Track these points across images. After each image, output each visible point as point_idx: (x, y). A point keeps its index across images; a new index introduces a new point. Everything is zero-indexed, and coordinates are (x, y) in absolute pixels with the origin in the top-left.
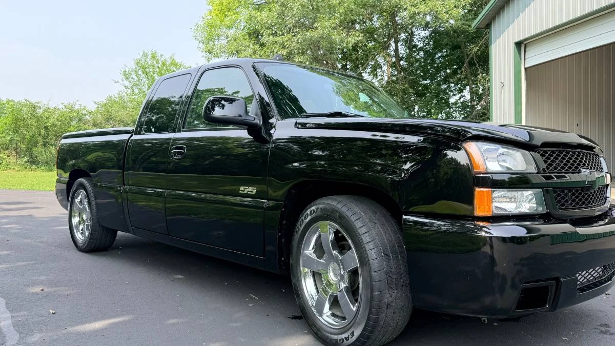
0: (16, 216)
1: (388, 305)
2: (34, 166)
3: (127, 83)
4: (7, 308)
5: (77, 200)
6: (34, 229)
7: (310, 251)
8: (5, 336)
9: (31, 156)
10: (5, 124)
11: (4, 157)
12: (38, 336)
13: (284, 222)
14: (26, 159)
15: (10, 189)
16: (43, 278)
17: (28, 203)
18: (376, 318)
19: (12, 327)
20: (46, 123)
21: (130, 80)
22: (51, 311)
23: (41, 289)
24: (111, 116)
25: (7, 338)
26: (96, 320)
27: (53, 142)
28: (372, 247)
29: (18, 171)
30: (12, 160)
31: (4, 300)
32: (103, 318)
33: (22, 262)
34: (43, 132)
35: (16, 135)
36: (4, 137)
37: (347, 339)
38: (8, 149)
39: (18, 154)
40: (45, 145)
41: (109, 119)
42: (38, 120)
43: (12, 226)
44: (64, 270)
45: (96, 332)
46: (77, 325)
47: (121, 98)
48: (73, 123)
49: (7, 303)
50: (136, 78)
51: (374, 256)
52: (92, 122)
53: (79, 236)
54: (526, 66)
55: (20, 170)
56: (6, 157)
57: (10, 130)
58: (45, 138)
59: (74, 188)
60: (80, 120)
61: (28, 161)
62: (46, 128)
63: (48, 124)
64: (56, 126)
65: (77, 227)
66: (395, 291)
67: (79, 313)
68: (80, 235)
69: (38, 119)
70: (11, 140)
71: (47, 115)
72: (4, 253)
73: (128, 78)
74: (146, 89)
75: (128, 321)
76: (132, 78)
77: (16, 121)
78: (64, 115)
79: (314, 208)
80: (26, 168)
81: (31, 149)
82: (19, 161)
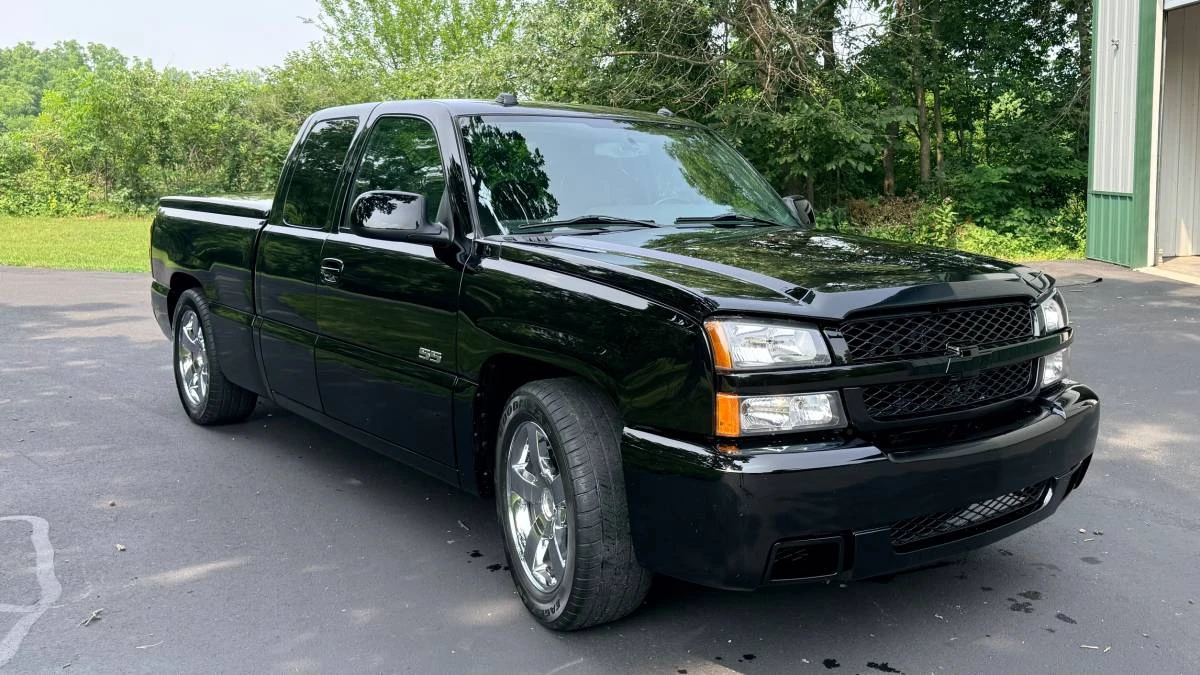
0: (92, 340)
1: (604, 564)
2: (143, 208)
3: (331, 22)
4: (51, 538)
5: (187, 328)
6: (120, 370)
7: (520, 465)
8: (41, 590)
9: (136, 186)
10: (80, 117)
11: (83, 187)
12: (90, 591)
13: (483, 415)
14: (126, 192)
15: (88, 269)
16: (118, 480)
17: (118, 306)
18: (585, 582)
19: (53, 573)
20: (162, 116)
21: (338, 14)
22: (120, 547)
23: (111, 502)
24: (295, 98)
25: (43, 592)
26: (188, 563)
27: (179, 155)
28: (581, 473)
29: (111, 217)
30: (98, 193)
31: (47, 523)
32: (199, 562)
33: (88, 445)
34: (157, 132)
35: (102, 142)
36: (82, 145)
37: (553, 610)
38: (89, 170)
39: (111, 181)
40: (162, 162)
41: (292, 105)
42: (147, 110)
43: (83, 363)
44: (157, 464)
45: (183, 585)
46: (156, 573)
47: (317, 57)
48: (220, 115)
49: (51, 529)
50: (349, 12)
51: (583, 488)
52: (258, 112)
53: (192, 395)
54: (1168, 6)
55: (115, 216)
56: (86, 188)
57: (89, 131)
58: (162, 147)
59: (178, 308)
60: (233, 108)
61: (130, 197)
62: (164, 126)
63: (165, 120)
64: (183, 121)
65: (189, 378)
66: (617, 542)
67: (163, 550)
68: (194, 394)
69: (148, 108)
70: (95, 152)
71: (164, 98)
72: (60, 424)
73: (332, 12)
74: (372, 35)
75: (239, 568)
76: (342, 12)
77: (101, 111)
78: (197, 100)
79: (517, 399)
80: (127, 211)
81: (136, 170)
82: (113, 197)
